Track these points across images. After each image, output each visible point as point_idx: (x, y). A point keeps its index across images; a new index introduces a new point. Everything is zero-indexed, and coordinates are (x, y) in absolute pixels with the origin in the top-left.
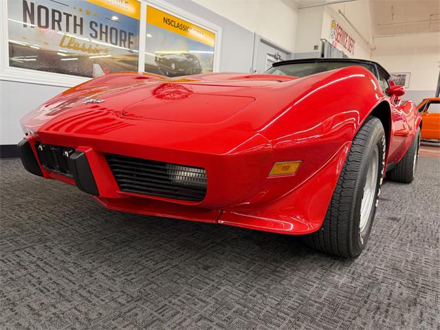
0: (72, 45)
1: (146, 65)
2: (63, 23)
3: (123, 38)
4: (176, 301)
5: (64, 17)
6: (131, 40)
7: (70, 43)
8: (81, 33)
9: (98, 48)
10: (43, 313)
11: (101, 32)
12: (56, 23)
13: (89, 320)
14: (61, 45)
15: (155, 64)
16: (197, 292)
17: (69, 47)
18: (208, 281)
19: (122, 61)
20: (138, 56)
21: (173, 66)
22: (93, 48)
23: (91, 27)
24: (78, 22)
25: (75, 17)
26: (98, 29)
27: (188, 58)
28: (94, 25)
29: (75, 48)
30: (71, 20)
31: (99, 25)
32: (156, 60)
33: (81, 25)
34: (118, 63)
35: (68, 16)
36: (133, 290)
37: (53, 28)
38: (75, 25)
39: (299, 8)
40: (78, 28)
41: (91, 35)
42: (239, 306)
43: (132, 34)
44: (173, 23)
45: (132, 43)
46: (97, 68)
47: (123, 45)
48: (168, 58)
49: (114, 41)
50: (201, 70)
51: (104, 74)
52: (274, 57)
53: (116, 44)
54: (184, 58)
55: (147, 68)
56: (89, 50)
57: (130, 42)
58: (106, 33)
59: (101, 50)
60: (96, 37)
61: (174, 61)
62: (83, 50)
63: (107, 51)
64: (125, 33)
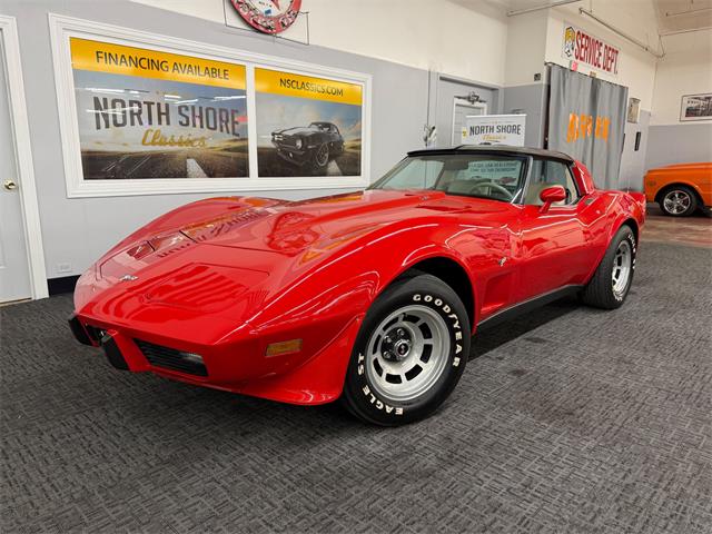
0: (157, 141)
1: (258, 149)
2: (144, 116)
3: (224, 119)
5: (145, 107)
6: (236, 119)
7: (154, 138)
8: (168, 123)
9: (191, 138)
11: (194, 117)
12: (135, 117)
14: (143, 143)
15: (273, 146)
17: (153, 143)
19: (225, 150)
20: (246, 139)
21: (299, 144)
22: (184, 139)
23: (180, 113)
24: (163, 110)
25: (159, 104)
26: (189, 114)
27: (321, 128)
28: (183, 109)
29: (161, 144)
30: (154, 109)
31: (190, 109)
32: (273, 140)
33: (167, 114)
34: (220, 153)
35: (149, 104)
36: (165, 454)
37: (133, 124)
38: (160, 114)
39: (509, 16)
40: (164, 117)
41: (181, 123)
43: (237, 111)
44: (295, 85)
45: (237, 123)
46: (192, 165)
47: (225, 129)
48: (290, 133)
49: (212, 126)
50: (341, 142)
51: (201, 171)
52: (468, 99)
53: (215, 128)
54: (315, 129)
55: (261, 152)
56: (180, 143)
57: (234, 123)
58: (201, 117)
59: (195, 140)
60: (187, 124)
61: (301, 136)
62: (171, 144)
63: (203, 138)
64: (226, 112)
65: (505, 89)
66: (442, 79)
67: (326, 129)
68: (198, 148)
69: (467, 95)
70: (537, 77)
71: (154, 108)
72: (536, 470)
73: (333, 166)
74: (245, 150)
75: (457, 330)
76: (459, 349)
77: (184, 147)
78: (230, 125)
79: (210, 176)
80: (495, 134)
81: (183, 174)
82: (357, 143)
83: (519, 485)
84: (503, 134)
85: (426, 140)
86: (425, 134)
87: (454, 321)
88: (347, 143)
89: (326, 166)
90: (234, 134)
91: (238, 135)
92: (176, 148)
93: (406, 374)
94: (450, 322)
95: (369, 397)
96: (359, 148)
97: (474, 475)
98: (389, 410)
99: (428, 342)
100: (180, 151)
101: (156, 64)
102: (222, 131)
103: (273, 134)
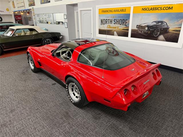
1: (132, 30)
2: (108, 22)
3: (123, 22)
6: (126, 22)
8: (112, 24)
11: (117, 22)
14: (107, 28)
15: (136, 29)
17: (109, 28)
19: (123, 30)
20: (129, 27)
21: (147, 28)
23: (114, 21)
26: (116, 21)
27: (158, 23)
32: (137, 27)
33: (112, 21)
35: (109, 19)
37: (106, 24)
38: (110, 21)
40: (111, 22)
41: (114, 23)
43: (127, 20)
44: (148, 9)
45: (127, 23)
46: (115, 33)
47: (123, 24)
48: (143, 25)
49: (120, 24)
50: (168, 28)
51: (117, 34)
53: (121, 24)
54: (155, 23)
56: (113, 28)
57: (126, 23)
58: (118, 22)
59: (116, 27)
60: (115, 24)
61: (148, 26)
62: (112, 28)
63: (118, 27)
64: (124, 20)
67: (160, 24)
68: (116, 29)
71: (110, 20)
74: (128, 30)
78: (125, 23)
79: (119, 36)
81: (113, 35)
82: (178, 29)
88: (171, 29)
90: (126, 26)
91: (127, 26)
92: (113, 29)
96: (179, 31)
101: (111, 11)
102: (123, 25)
103: (137, 26)
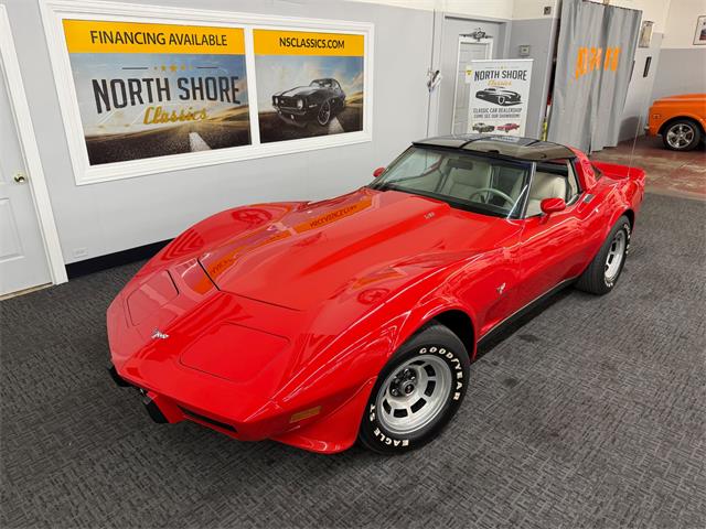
0: (159, 118)
1: (259, 114)
2: (144, 94)
3: (224, 87)
4: (234, 501)
5: (144, 85)
6: (236, 87)
7: (156, 115)
8: (169, 99)
9: (192, 111)
10: (139, 508)
11: (194, 89)
12: (136, 96)
13: (170, 517)
14: (146, 122)
15: (273, 109)
16: (253, 490)
17: (155, 121)
18: (266, 478)
19: (226, 119)
20: (248, 106)
21: (300, 104)
22: (186, 113)
23: (180, 87)
24: (163, 86)
25: (158, 80)
26: (189, 86)
27: (322, 85)
28: (183, 82)
29: (163, 121)
31: (190, 81)
32: (274, 104)
33: (167, 89)
34: (221, 123)
35: (148, 81)
36: (204, 488)
37: (133, 103)
38: (159, 90)
40: (164, 93)
41: (181, 97)
42: (280, 507)
43: (237, 78)
44: (294, 43)
45: (237, 90)
46: (195, 139)
47: (225, 97)
48: (291, 94)
49: (212, 96)
50: (343, 97)
51: (204, 143)
52: (474, 35)
53: (215, 99)
54: (316, 87)
55: (263, 118)
56: (181, 118)
57: (235, 90)
58: (201, 88)
59: (197, 112)
60: (188, 97)
61: (298, 97)
62: (173, 120)
63: (204, 111)
64: (226, 80)
65: (513, 21)
66: (446, 17)
67: (327, 86)
68: (198, 122)
69: (472, 32)
70: (547, 10)
71: (154, 85)
72: (522, 504)
73: (335, 123)
74: (246, 117)
75: (459, 371)
76: (460, 385)
77: (186, 122)
78: (230, 93)
79: (213, 148)
80: (500, 79)
81: (186, 148)
82: (359, 97)
83: (507, 521)
84: (508, 80)
85: (429, 85)
86: (428, 79)
87: (456, 364)
88: (349, 98)
89: (327, 124)
90: (235, 102)
91: (239, 103)
92: (178, 123)
93: (412, 407)
94: (452, 365)
95: (380, 436)
96: (361, 101)
97: (470, 510)
98: (396, 443)
99: (431, 379)
100: (181, 126)
101: (152, 38)
102: (222, 100)
103: (274, 98)
